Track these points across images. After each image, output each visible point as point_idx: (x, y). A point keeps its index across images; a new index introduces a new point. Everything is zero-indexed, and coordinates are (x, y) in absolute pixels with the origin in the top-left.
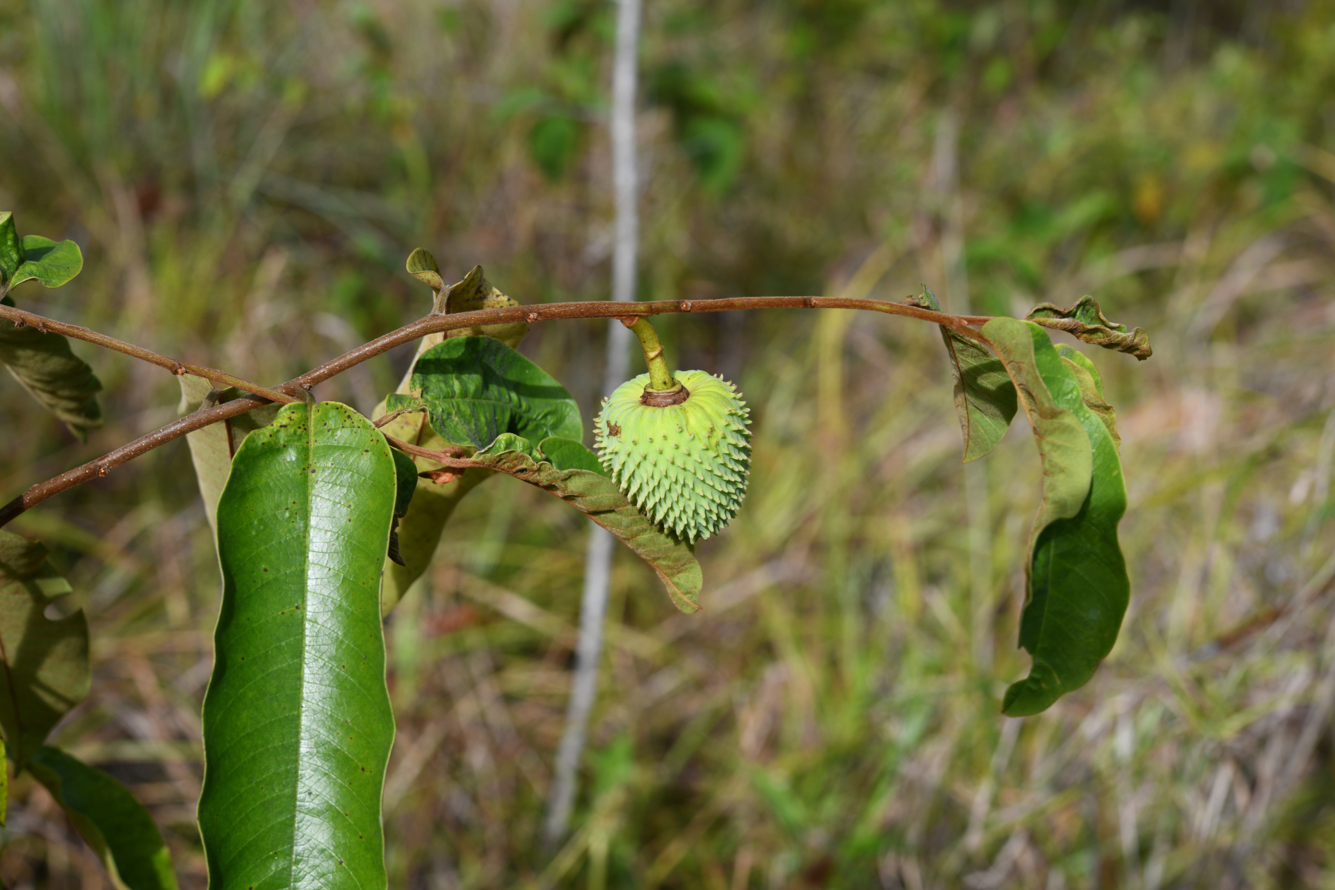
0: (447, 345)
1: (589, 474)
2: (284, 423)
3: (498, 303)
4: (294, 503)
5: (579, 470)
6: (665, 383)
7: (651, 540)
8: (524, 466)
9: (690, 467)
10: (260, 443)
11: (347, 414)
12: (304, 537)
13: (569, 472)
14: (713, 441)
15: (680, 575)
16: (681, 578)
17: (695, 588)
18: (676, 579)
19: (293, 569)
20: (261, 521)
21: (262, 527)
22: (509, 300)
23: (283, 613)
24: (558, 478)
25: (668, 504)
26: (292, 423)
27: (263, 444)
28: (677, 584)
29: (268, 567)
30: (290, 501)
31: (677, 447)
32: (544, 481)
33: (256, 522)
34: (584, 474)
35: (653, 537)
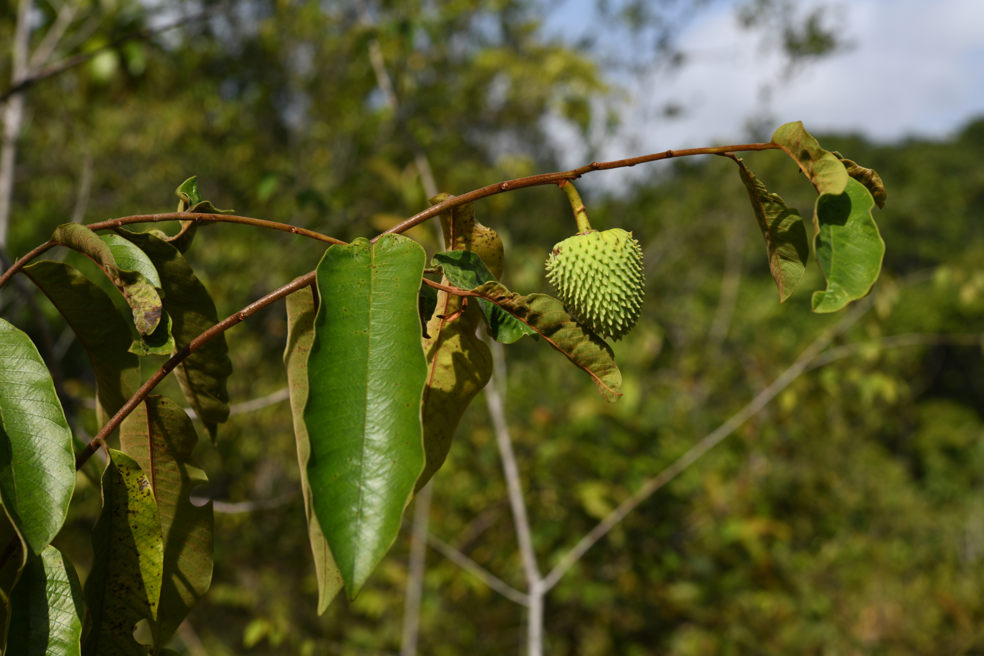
1: (544, 296)
2: (357, 244)
4: (363, 280)
5: (538, 294)
8: (503, 295)
10: (342, 250)
11: (395, 238)
12: (369, 297)
13: (532, 296)
14: (619, 248)
15: (607, 376)
16: (608, 378)
17: (617, 383)
18: (604, 379)
19: (362, 312)
20: (343, 286)
21: (343, 289)
23: (356, 333)
24: (525, 301)
26: (361, 245)
27: (344, 250)
28: (605, 382)
29: (347, 309)
30: (361, 280)
32: (516, 305)
33: (340, 286)
34: (540, 296)
35: (587, 343)
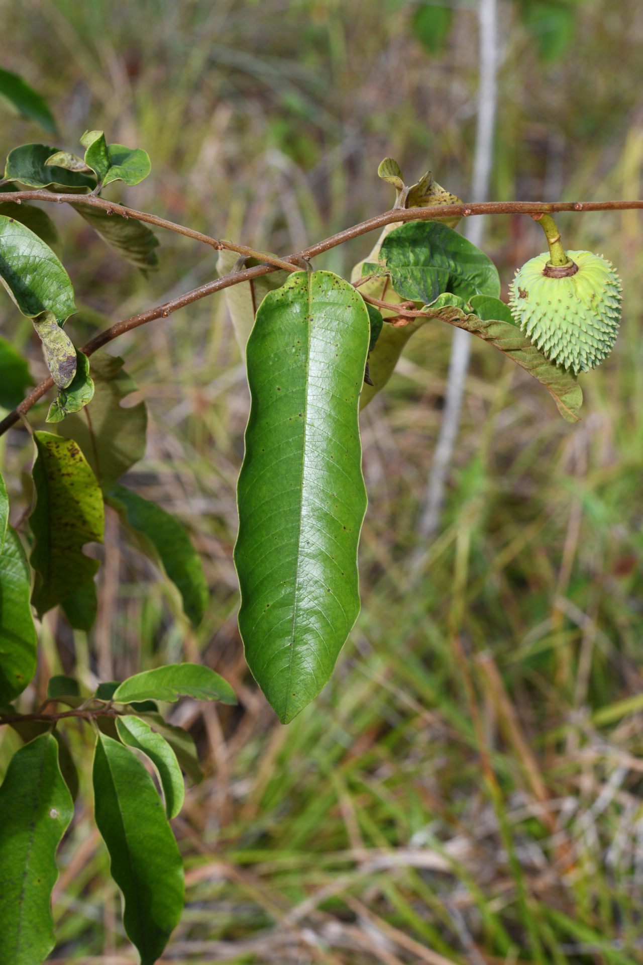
0: (406, 228)
1: (504, 323)
2: (292, 286)
3: (443, 197)
4: (298, 342)
5: (496, 321)
6: (561, 261)
7: (547, 371)
8: (457, 317)
9: (577, 322)
10: (275, 300)
11: (336, 280)
12: (305, 366)
13: (490, 322)
14: (595, 304)
15: (566, 395)
16: (567, 398)
17: (577, 405)
18: (563, 398)
19: (298, 388)
20: (276, 355)
21: (276, 359)
22: (450, 195)
23: (290, 419)
24: (482, 326)
25: (560, 348)
26: (297, 285)
27: (277, 301)
28: (564, 402)
29: (280, 387)
30: (296, 341)
31: (568, 308)
32: (472, 327)
33: (272, 356)
34: (500, 323)
35: (548, 368)
